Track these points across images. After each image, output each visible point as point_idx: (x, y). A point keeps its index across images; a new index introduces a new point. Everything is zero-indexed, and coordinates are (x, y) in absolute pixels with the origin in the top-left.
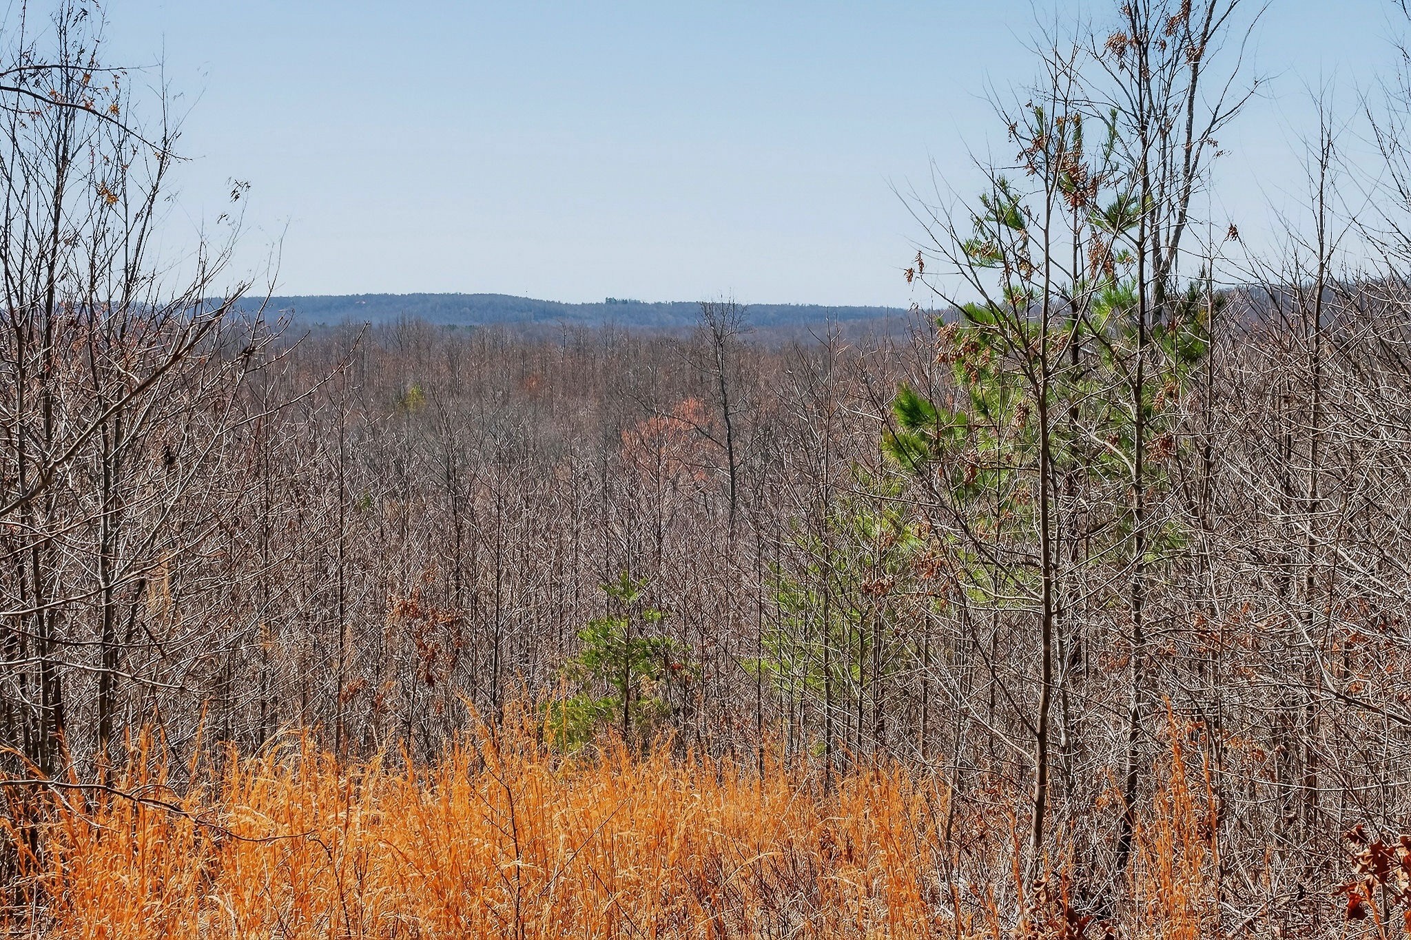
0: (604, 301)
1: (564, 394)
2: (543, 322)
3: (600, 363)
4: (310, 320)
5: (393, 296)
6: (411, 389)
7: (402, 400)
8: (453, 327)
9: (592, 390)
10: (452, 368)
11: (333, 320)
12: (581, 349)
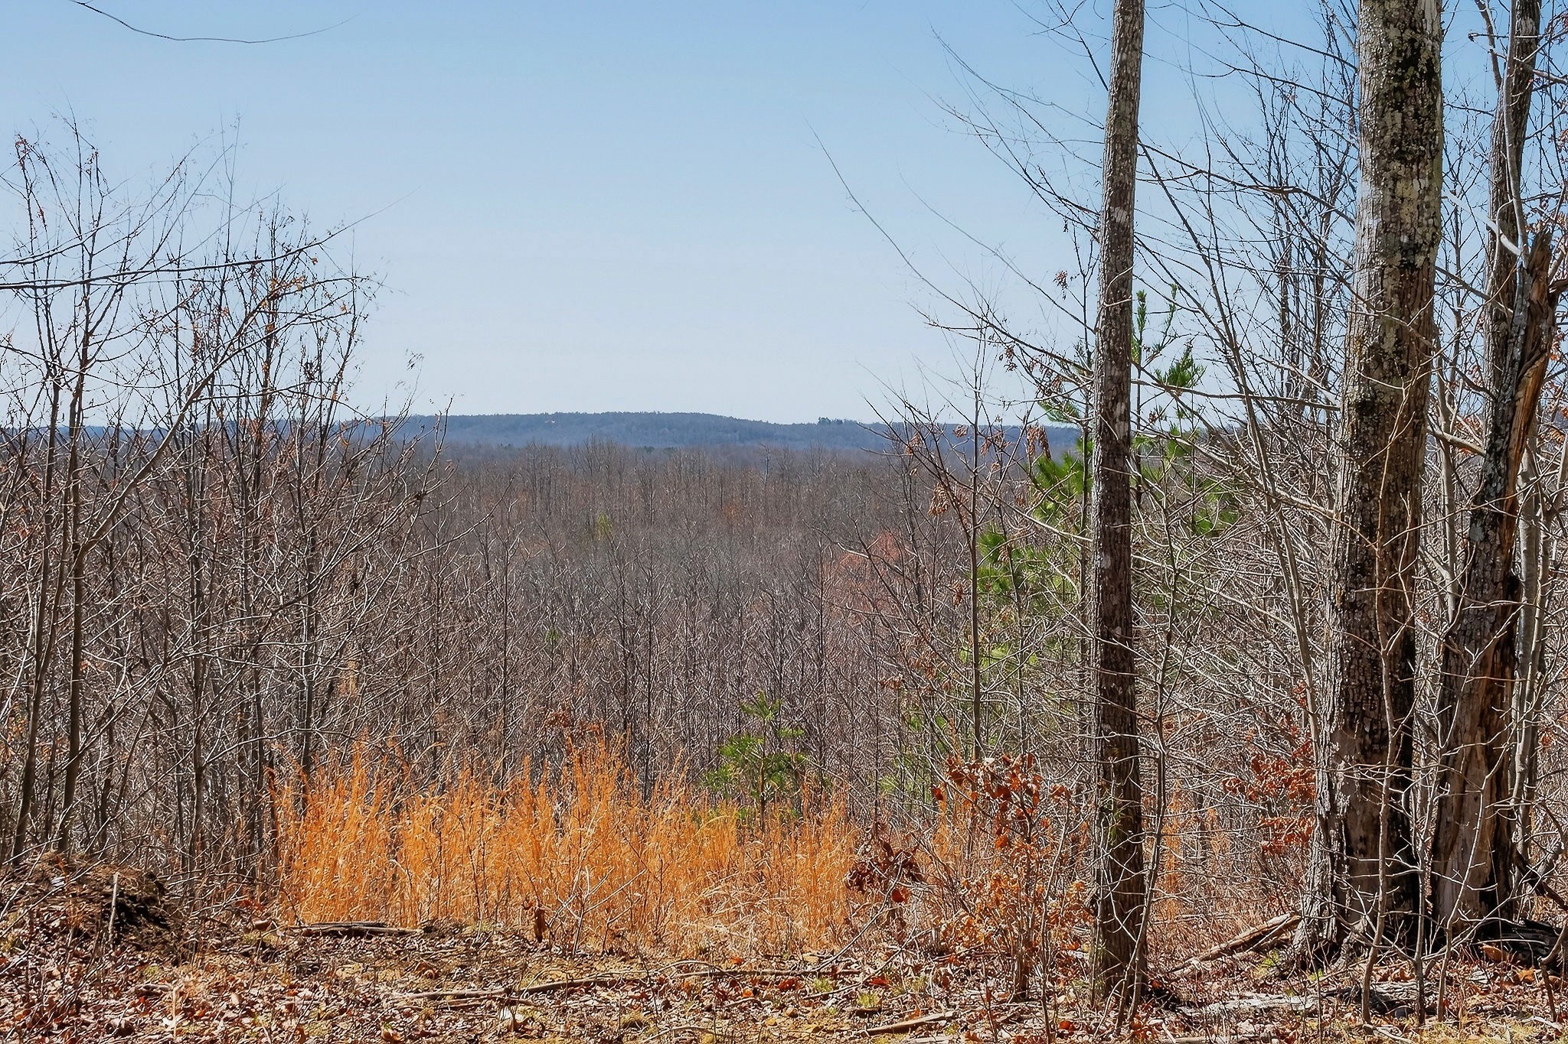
0: (816, 422)
1: (766, 524)
2: (748, 444)
3: (806, 490)
4: (495, 441)
5: (585, 415)
6: (600, 517)
7: (590, 529)
8: (650, 450)
9: (795, 519)
10: (645, 496)
11: (519, 442)
12: (786, 474)
